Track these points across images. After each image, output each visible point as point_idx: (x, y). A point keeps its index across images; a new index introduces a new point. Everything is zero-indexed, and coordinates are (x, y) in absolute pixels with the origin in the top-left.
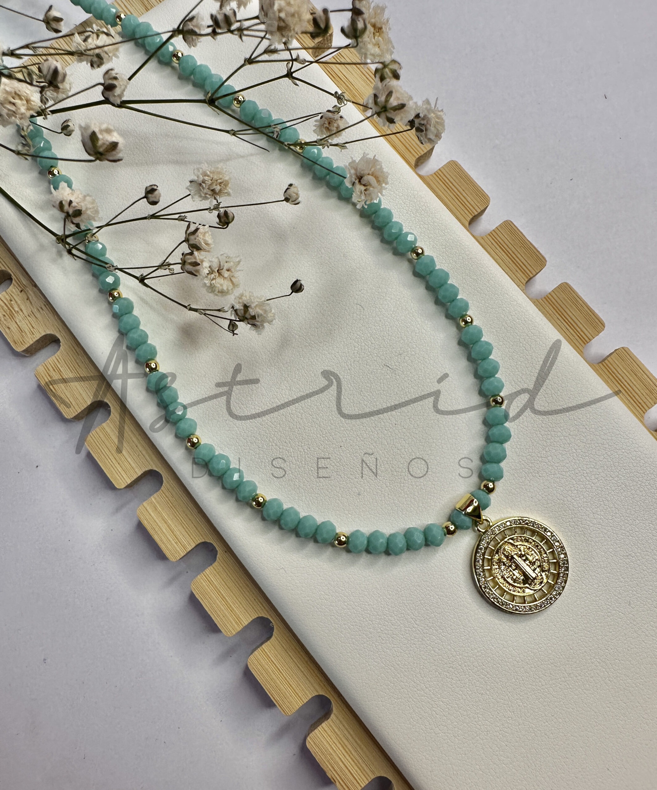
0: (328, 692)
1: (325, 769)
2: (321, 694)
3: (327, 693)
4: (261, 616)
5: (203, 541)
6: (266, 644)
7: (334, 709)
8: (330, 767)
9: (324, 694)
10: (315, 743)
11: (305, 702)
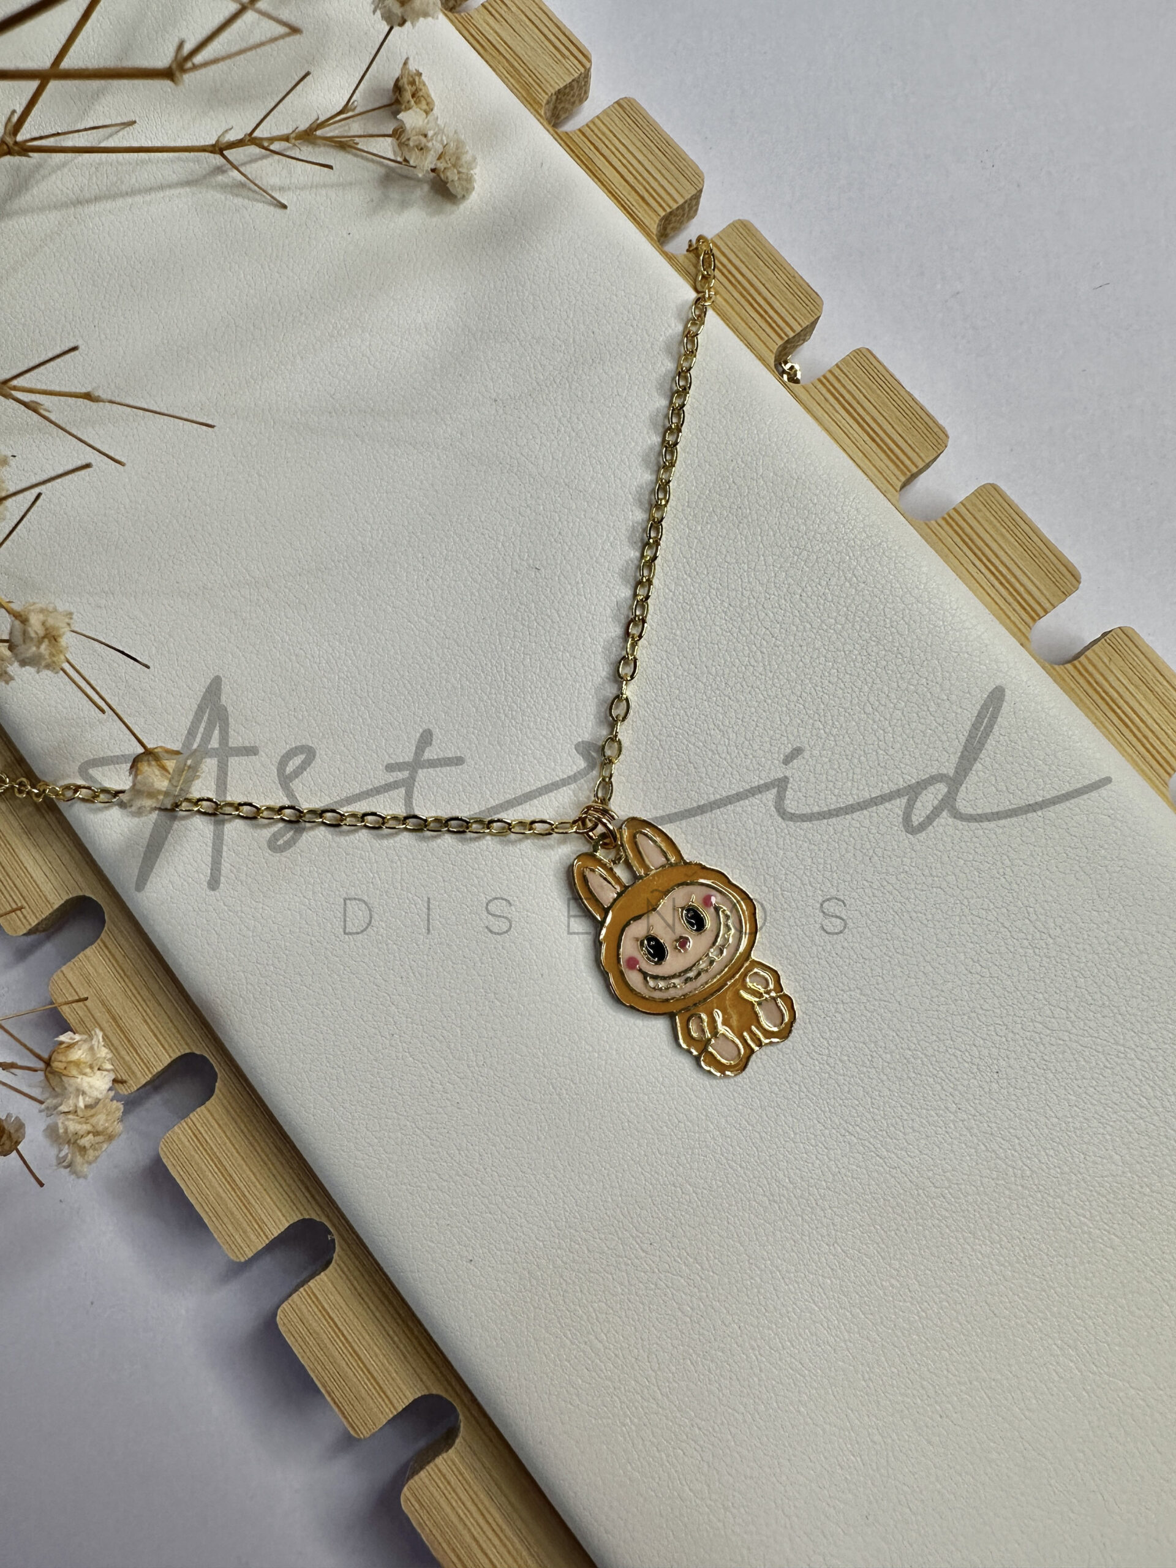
0: (449, 1389)
2: (434, 1392)
3: (447, 1391)
4: (307, 1217)
5: (188, 1051)
6: (317, 1278)
7: (462, 1425)
9: (442, 1395)
10: (419, 1501)
11: (400, 1409)
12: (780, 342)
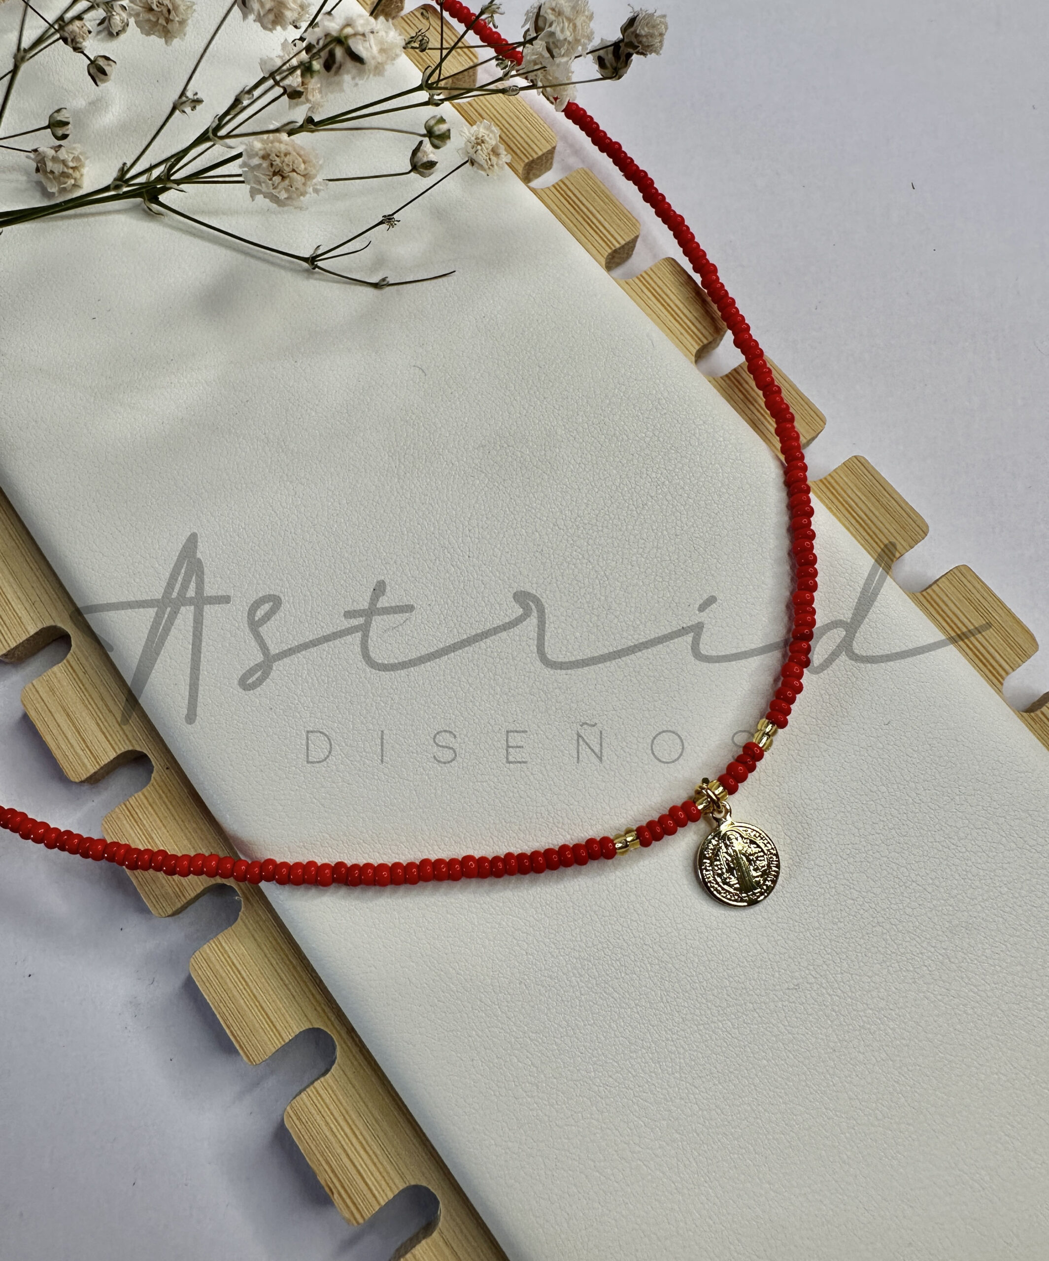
0: (329, 1023)
1: (315, 1168)
2: (318, 1025)
3: (327, 1026)
4: (220, 882)
5: (131, 748)
6: (226, 932)
7: (338, 1054)
8: (323, 1163)
9: (322, 1028)
10: (299, 1119)
11: (287, 1041)
12: (610, 251)
